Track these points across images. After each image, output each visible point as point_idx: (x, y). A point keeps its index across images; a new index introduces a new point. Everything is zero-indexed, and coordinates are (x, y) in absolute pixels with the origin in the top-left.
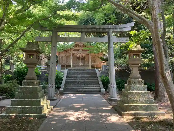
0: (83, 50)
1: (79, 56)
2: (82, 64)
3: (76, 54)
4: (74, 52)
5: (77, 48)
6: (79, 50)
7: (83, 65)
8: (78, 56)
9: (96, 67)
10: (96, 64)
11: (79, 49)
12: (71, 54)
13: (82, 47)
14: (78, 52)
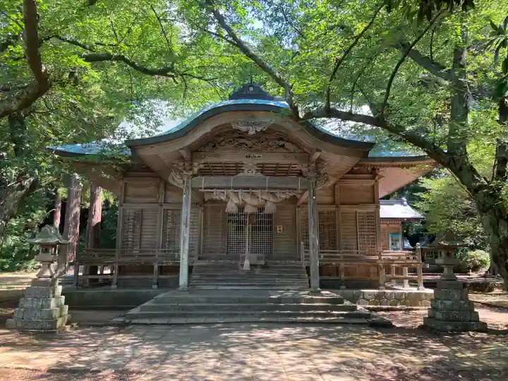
0: (262, 168)
1: (241, 208)
2: (259, 258)
3: (217, 195)
4: (203, 182)
5: (227, 156)
6: (238, 168)
7: (263, 267)
8: (231, 207)
9: (343, 276)
10: (347, 259)
11: (237, 160)
12: (187, 198)
13: (257, 151)
14: (231, 181)
